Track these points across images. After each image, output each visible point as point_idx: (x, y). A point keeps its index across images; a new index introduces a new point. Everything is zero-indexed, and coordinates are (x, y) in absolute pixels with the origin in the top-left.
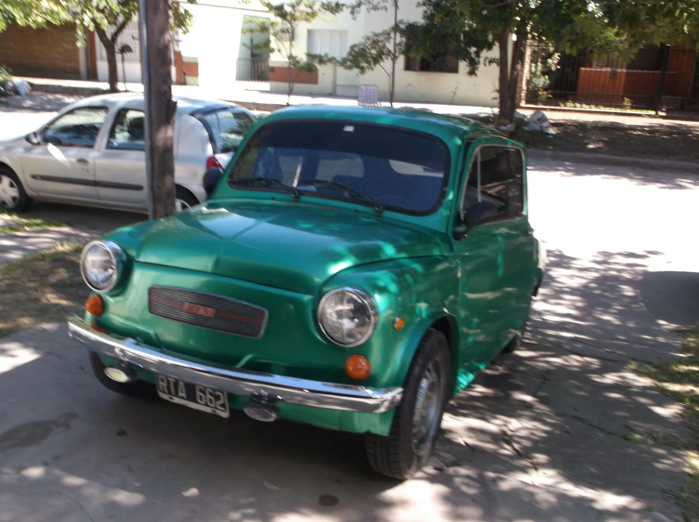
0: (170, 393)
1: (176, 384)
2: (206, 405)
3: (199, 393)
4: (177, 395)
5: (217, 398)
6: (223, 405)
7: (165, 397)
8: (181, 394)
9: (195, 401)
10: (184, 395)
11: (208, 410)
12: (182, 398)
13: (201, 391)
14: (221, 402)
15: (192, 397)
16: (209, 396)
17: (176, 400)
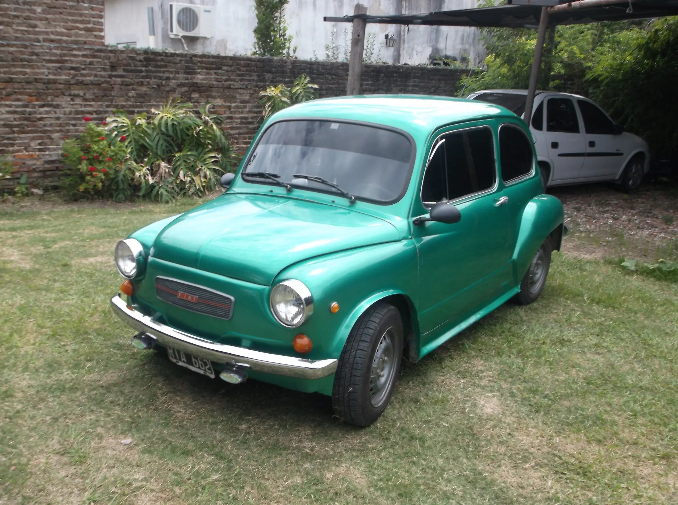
0: (176, 358)
1: (179, 352)
2: (199, 368)
3: (194, 360)
4: (180, 360)
5: (206, 364)
6: (209, 369)
7: (174, 361)
8: (183, 360)
9: (192, 364)
10: (185, 360)
11: (202, 372)
12: (184, 362)
13: (195, 358)
14: (208, 367)
15: (190, 362)
16: (200, 362)
17: (180, 364)
